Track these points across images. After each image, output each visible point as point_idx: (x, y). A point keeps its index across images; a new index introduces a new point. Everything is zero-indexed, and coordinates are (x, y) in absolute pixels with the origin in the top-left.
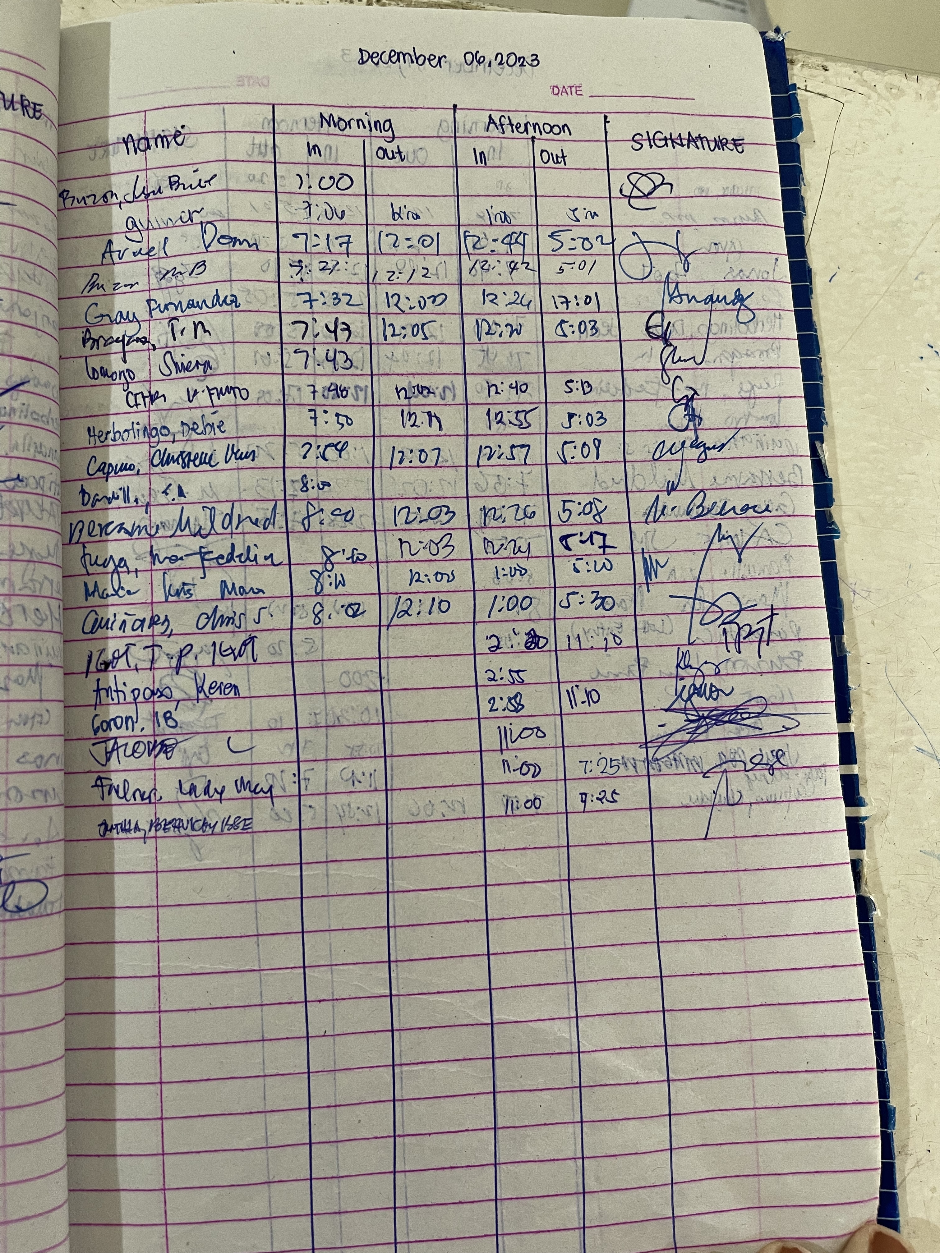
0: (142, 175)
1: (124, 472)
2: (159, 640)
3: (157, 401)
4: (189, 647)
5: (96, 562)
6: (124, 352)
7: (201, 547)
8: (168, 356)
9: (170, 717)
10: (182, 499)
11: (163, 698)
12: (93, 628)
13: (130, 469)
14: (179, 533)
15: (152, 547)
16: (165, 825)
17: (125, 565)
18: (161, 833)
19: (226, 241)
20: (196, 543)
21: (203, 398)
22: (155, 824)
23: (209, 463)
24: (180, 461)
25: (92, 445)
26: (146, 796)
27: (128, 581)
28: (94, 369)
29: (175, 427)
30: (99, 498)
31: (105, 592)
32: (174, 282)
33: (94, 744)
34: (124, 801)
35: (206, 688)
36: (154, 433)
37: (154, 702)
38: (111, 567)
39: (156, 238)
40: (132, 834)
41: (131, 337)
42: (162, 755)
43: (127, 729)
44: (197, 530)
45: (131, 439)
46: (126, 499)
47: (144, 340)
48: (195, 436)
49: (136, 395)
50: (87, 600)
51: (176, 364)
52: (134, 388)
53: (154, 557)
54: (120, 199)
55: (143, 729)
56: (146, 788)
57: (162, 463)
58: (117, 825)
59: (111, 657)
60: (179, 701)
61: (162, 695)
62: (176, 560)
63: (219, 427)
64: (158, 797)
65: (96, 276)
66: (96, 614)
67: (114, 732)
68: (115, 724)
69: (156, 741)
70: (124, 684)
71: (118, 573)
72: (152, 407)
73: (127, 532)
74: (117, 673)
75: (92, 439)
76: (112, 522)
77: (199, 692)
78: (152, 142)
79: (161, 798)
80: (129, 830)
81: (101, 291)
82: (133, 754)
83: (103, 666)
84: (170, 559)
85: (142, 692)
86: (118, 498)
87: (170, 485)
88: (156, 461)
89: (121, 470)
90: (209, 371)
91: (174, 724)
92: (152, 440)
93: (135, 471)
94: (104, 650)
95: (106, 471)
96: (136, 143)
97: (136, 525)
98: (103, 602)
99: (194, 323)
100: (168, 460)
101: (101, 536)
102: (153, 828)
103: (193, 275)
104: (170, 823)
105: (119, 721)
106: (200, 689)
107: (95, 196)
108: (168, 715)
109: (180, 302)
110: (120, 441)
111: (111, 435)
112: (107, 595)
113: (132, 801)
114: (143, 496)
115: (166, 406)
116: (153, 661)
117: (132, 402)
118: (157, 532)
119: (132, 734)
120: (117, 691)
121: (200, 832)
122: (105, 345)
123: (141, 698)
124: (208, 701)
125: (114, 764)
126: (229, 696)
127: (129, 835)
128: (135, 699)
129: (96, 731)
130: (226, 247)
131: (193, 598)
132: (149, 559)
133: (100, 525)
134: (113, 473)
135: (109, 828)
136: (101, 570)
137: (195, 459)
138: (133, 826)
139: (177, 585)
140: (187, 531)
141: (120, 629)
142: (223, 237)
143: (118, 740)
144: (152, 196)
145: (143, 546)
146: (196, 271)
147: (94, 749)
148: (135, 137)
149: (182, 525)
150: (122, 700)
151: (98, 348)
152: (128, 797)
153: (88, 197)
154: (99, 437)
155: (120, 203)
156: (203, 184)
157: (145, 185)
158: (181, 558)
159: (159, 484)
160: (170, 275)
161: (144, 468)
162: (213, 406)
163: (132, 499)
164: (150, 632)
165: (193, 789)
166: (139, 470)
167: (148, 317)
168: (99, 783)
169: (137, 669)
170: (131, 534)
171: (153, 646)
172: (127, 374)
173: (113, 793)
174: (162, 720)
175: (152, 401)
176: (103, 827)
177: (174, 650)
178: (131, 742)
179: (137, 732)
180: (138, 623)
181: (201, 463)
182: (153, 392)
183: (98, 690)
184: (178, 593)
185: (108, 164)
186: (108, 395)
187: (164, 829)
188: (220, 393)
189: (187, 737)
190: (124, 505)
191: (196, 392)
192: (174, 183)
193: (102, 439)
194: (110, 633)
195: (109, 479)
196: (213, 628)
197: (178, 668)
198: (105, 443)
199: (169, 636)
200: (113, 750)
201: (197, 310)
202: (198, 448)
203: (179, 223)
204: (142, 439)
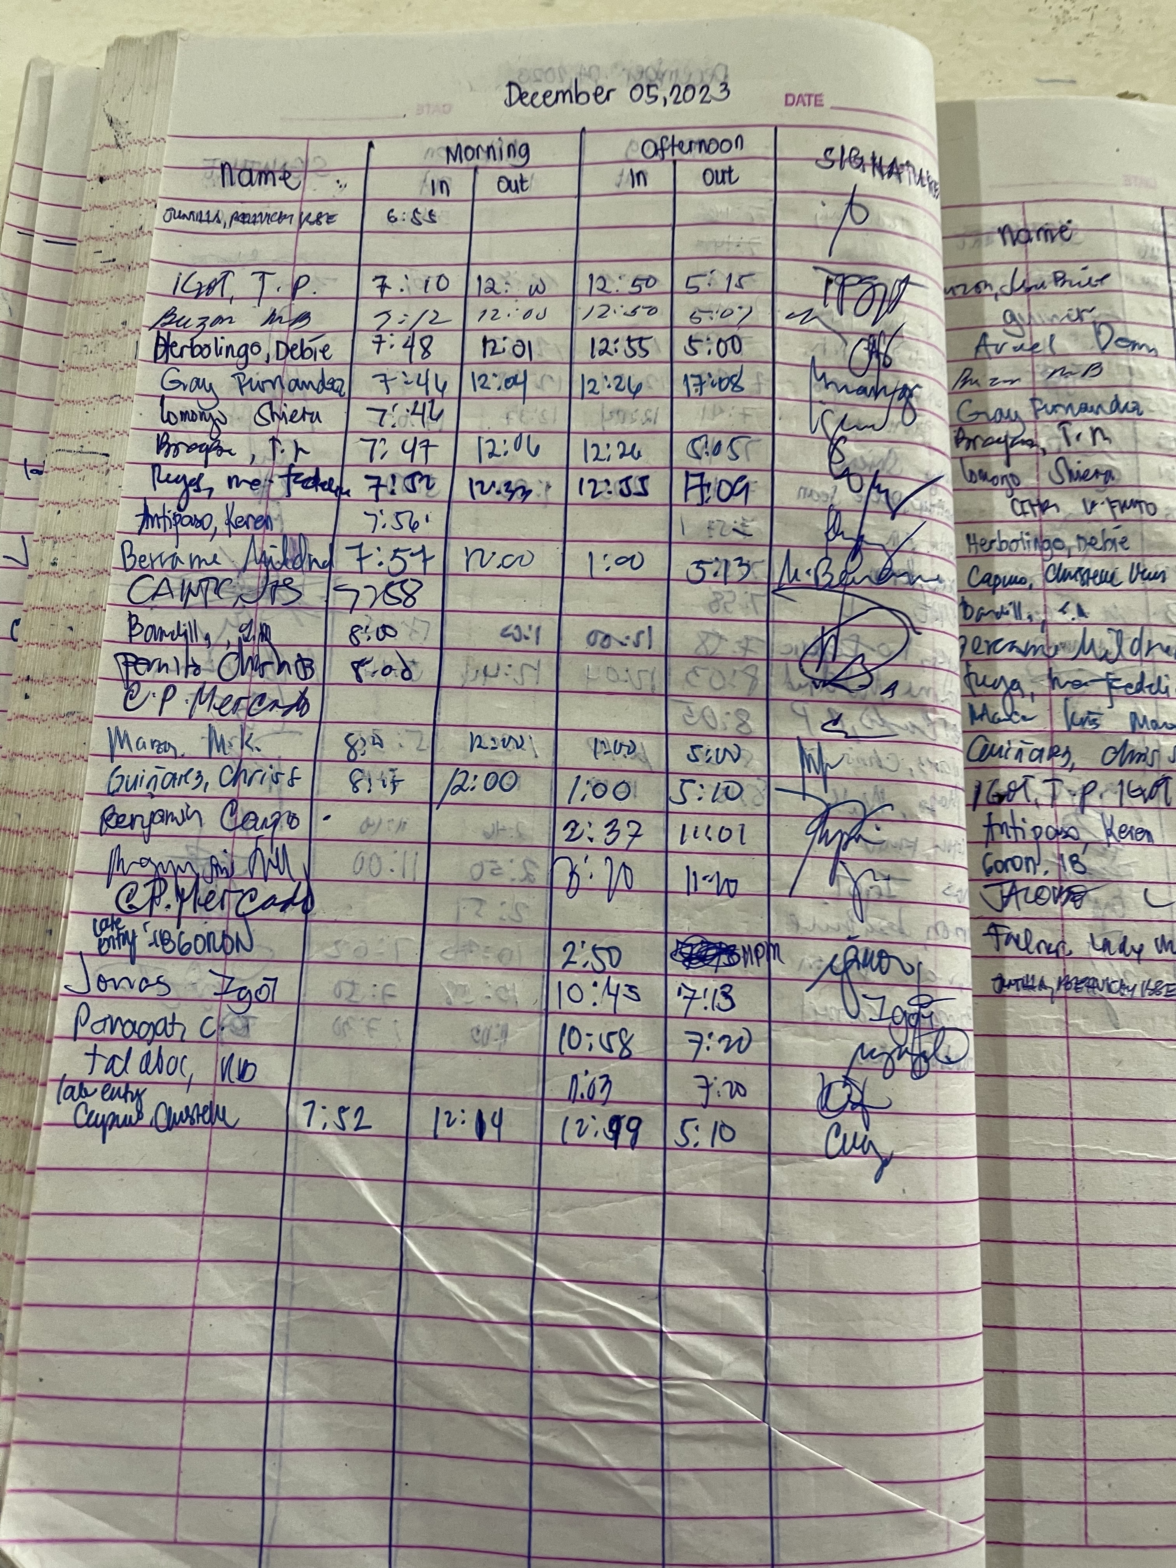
0: (1022, 268)
1: (1014, 586)
2: (1061, 774)
3: (1048, 510)
4: (1092, 785)
5: (983, 683)
6: (1008, 454)
7: (1108, 674)
8: (1061, 462)
9: (1077, 862)
10: (1083, 620)
11: (1069, 839)
12: (982, 754)
13: (1020, 582)
14: (1081, 656)
15: (1050, 669)
16: (1077, 984)
17: (1019, 687)
18: (1071, 993)
19: (1124, 344)
20: (1101, 669)
21: (1102, 511)
22: (1064, 982)
23: (1111, 581)
24: (1079, 577)
25: (973, 553)
26: (1053, 948)
27: (1024, 706)
28: (972, 472)
29: (1071, 542)
30: (986, 611)
31: (997, 716)
32: (1063, 382)
33: (986, 887)
34: (1025, 953)
35: (1116, 831)
36: (1046, 545)
37: (1058, 842)
38: (1002, 689)
39: (1041, 334)
40: (1037, 992)
41: (1015, 438)
42: (1070, 904)
43: (1028, 871)
44: (1103, 653)
45: (1021, 550)
46: (1018, 615)
47: (1032, 443)
48: (1092, 552)
49: (1022, 502)
50: (972, 723)
51: (1070, 472)
52: (1018, 495)
53: (1054, 681)
54: (996, 290)
55: (1046, 872)
56: (1053, 939)
57: (1057, 578)
58: (1016, 980)
59: (1006, 790)
60: (1087, 843)
61: (1067, 835)
62: (1081, 685)
63: (1121, 543)
64: (1067, 952)
65: (968, 372)
66: (986, 740)
67: (1012, 874)
68: (1014, 865)
69: (1061, 887)
70: (1023, 820)
71: (1011, 696)
72: (1044, 517)
73: (1020, 651)
74: (1012, 807)
75: (973, 547)
76: (1001, 640)
77: (1108, 835)
78: (1033, 235)
79: (1071, 953)
80: (1032, 988)
81: (975, 387)
82: (1035, 901)
83: (996, 799)
84: (1072, 683)
85: (1044, 830)
86: (1007, 613)
87: (1068, 603)
88: (1051, 576)
89: (1010, 583)
90: (1110, 483)
91: (1082, 869)
92: (1045, 553)
93: (1027, 586)
94: (997, 780)
95: (992, 582)
96: (1015, 234)
97: (1031, 644)
98: (994, 727)
99: (1091, 428)
100: (1063, 576)
101: (989, 653)
102: (1062, 987)
103: (1087, 376)
104: (1082, 982)
105: (1017, 862)
106: (1109, 833)
107: (965, 286)
108: (1075, 859)
109: (1070, 405)
110: (1007, 552)
111: (997, 544)
112: (1000, 720)
113: (1036, 954)
114: (1037, 613)
115: (1061, 516)
116: (1054, 797)
117: (1019, 511)
118: (1055, 654)
119: (1034, 877)
120: (1015, 828)
121: (1118, 995)
122: (983, 446)
123: (1043, 838)
124: (1120, 846)
125: (1010, 910)
126: (1142, 842)
127: (1032, 993)
128: (1037, 838)
129: (988, 872)
130: (1123, 350)
131: (1099, 729)
132: (1046, 683)
133: (987, 642)
134: (1000, 586)
135: (1007, 983)
136: (990, 690)
137: (1095, 577)
138: (1037, 984)
139: (1081, 712)
140: (1091, 655)
141: (1016, 758)
142: (1120, 339)
143: (1017, 883)
144: (1033, 290)
145: (1040, 668)
146: (1090, 373)
147: (987, 892)
148: (1014, 228)
149: (1085, 648)
150: (1020, 839)
151: (975, 448)
152: (1032, 947)
153: (958, 286)
154: (982, 545)
155: (996, 295)
156: (1093, 282)
157: (1024, 277)
158: (1086, 684)
159: (1056, 602)
160: (1058, 373)
161: (1038, 582)
162: (1115, 520)
163: (1025, 616)
164: (1048, 764)
165: (1107, 945)
166: (1031, 585)
167: (1032, 418)
168: (992, 931)
169: (1037, 805)
170: (1025, 654)
171: (1053, 779)
172: (1010, 480)
173: (1012, 943)
174: (1068, 865)
175: (1043, 510)
176: (998, 983)
177: (1077, 786)
178: (1034, 886)
179: (1040, 875)
180: (1036, 754)
181: (1101, 582)
182: (1042, 501)
183: (990, 826)
184: (1082, 722)
185: (980, 254)
186: (989, 500)
187: (1076, 989)
188: (1124, 507)
189: (1099, 884)
190: (1014, 621)
191: (1094, 504)
192: (1059, 279)
193: (986, 547)
194: (1003, 762)
195: (997, 593)
196: (1121, 764)
197: (1083, 806)
198: (989, 552)
199: (1071, 769)
200: (1010, 894)
201: (1091, 415)
202: (1096, 565)
203: (1066, 321)
204: (1032, 551)
